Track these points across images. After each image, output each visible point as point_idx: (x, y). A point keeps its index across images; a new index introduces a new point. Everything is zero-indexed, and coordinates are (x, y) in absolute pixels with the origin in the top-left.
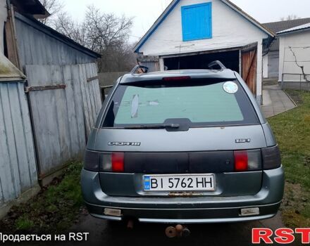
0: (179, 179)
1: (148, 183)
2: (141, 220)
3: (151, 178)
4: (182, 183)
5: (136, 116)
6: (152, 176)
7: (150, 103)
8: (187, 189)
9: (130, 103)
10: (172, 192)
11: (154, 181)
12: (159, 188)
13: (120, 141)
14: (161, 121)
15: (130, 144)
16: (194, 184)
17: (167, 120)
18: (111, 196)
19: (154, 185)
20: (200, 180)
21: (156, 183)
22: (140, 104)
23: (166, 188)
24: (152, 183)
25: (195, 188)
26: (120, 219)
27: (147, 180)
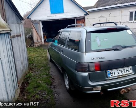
0: (120, 70)
1: (109, 74)
2: (108, 90)
3: (110, 72)
4: (122, 72)
5: (100, 46)
6: (110, 71)
7: (105, 40)
8: (123, 74)
9: (95, 40)
10: (118, 76)
11: (111, 73)
12: (114, 76)
13: (97, 57)
14: (111, 47)
15: (102, 58)
16: (125, 72)
17: (114, 46)
18: (94, 82)
19: (112, 74)
20: (127, 70)
21: (112, 73)
22: (100, 40)
23: (116, 75)
24: (111, 74)
25: (126, 73)
26: (100, 91)
27: (109, 73)
